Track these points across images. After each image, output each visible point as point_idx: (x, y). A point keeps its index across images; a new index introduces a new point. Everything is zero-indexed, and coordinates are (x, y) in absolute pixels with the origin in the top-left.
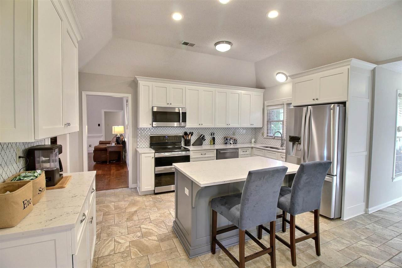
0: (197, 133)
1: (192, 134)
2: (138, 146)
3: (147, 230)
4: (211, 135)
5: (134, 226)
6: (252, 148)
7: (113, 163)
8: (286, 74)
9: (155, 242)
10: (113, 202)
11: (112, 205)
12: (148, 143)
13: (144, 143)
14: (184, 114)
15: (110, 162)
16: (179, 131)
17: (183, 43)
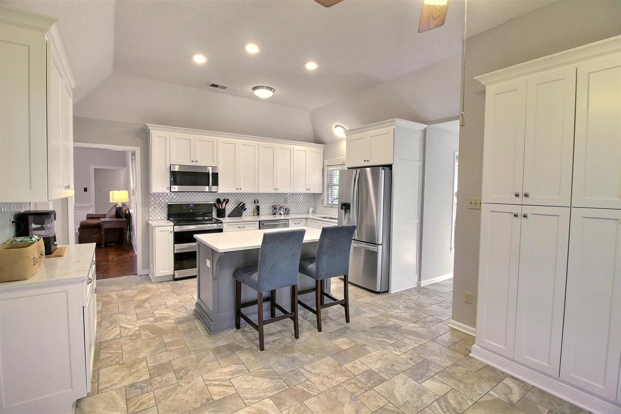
0: (234, 200)
1: (227, 202)
2: (151, 218)
3: (161, 315)
4: (255, 202)
5: (146, 312)
6: (307, 219)
7: (111, 247)
8: (345, 127)
9: (172, 324)
10: (115, 291)
11: (114, 295)
12: (164, 214)
13: (159, 214)
14: (215, 176)
15: (105, 245)
16: (209, 198)
17: (211, 84)
